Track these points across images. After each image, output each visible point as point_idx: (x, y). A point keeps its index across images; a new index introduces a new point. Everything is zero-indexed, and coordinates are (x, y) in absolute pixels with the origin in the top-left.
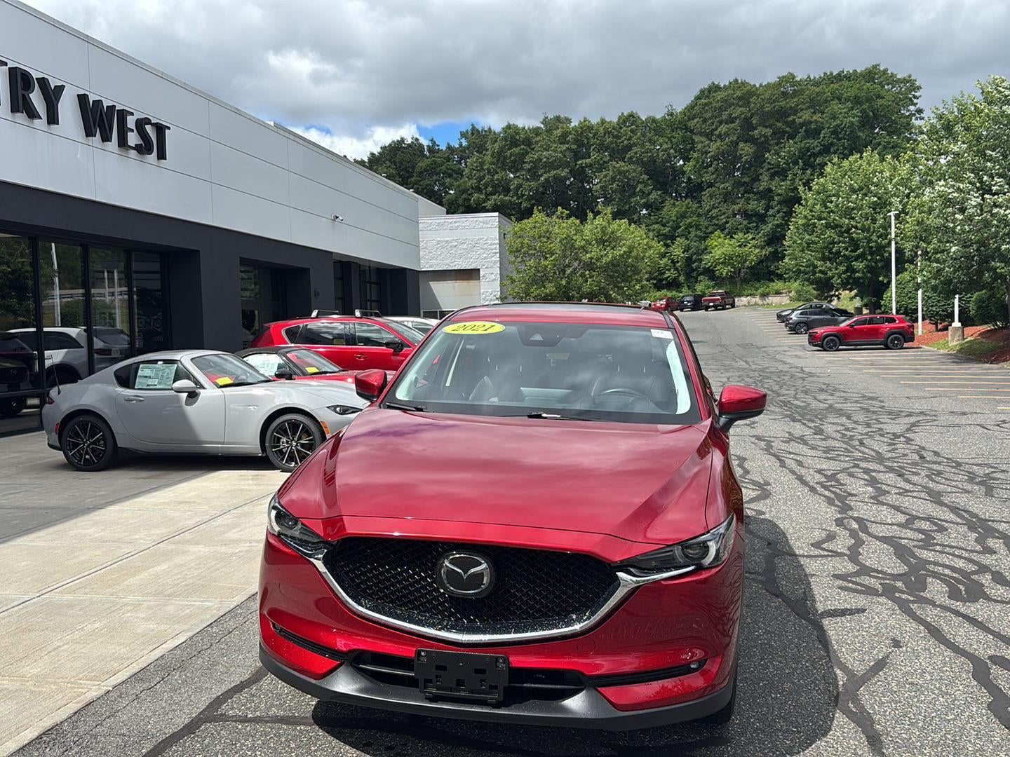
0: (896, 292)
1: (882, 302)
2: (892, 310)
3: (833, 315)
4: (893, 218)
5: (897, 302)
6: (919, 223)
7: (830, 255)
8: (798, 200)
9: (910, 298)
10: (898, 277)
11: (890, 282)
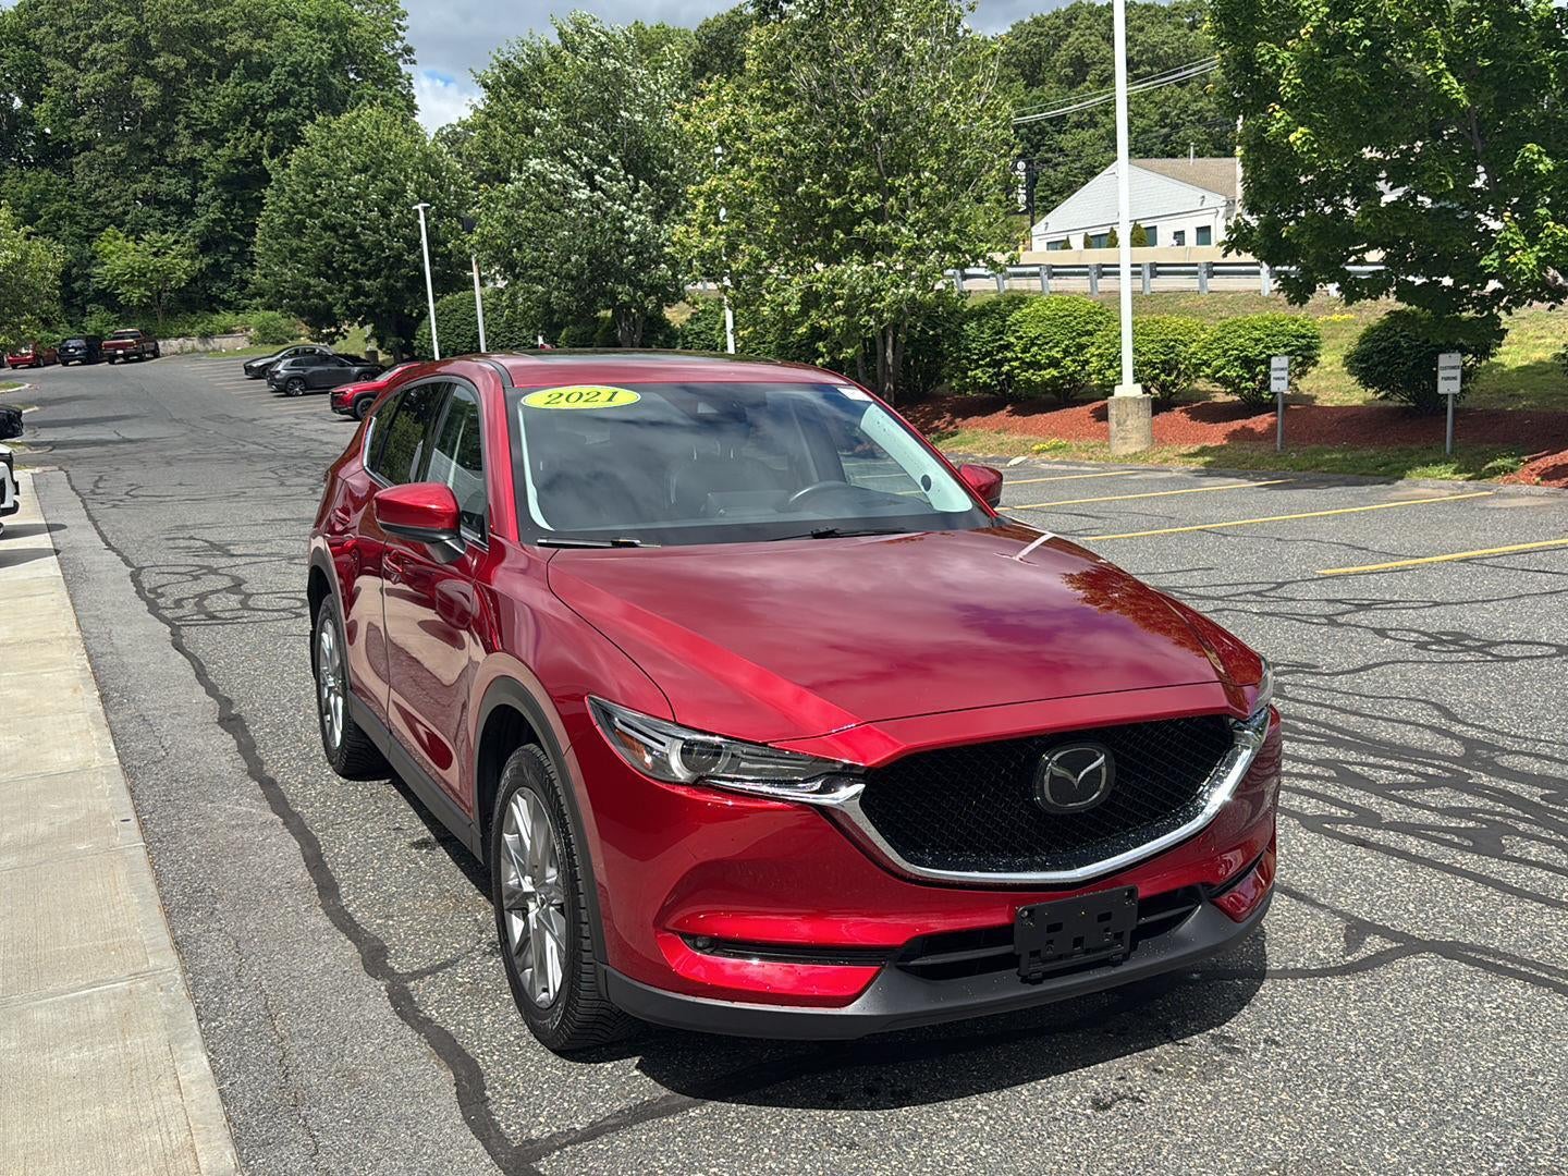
0: (437, 327)
1: (416, 343)
2: (433, 353)
3: (343, 365)
4: (422, 214)
5: (440, 342)
7: (326, 266)
9: (458, 335)
10: (438, 304)
11: (424, 314)
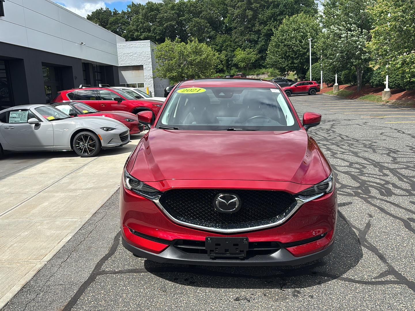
0: (312, 72)
1: (306, 76)
2: (310, 79)
3: (287, 82)
4: (310, 41)
5: (312, 76)
6: (324, 43)
7: (286, 57)
8: (272, 34)
9: (317, 74)
10: (313, 65)
11: (308, 69)
